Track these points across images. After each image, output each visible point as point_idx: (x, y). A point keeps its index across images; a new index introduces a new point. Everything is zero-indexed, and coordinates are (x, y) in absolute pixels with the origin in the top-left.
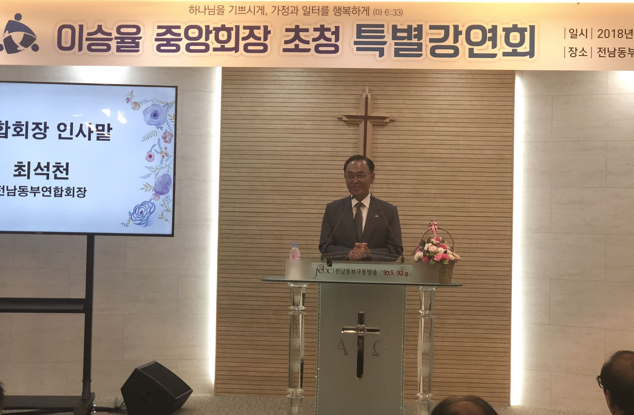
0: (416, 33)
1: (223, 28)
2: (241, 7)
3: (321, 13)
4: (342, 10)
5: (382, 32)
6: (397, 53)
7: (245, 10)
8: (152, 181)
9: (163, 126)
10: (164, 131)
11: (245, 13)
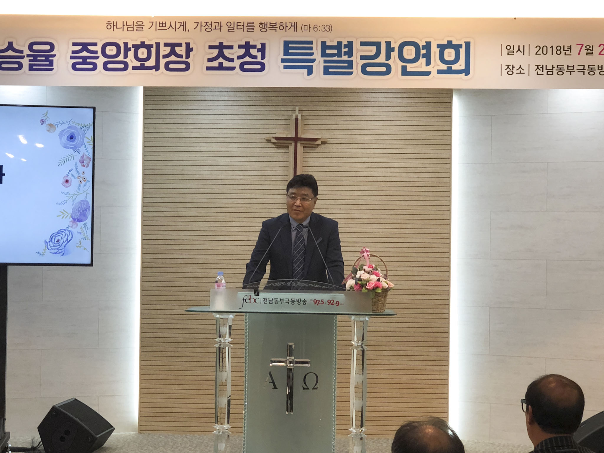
0: (346, 50)
1: (143, 45)
2: (161, 23)
3: (246, 29)
4: (268, 26)
5: (311, 49)
6: (326, 72)
7: (165, 26)
8: (69, 208)
9: (80, 149)
10: (81, 155)
11: (166, 30)
